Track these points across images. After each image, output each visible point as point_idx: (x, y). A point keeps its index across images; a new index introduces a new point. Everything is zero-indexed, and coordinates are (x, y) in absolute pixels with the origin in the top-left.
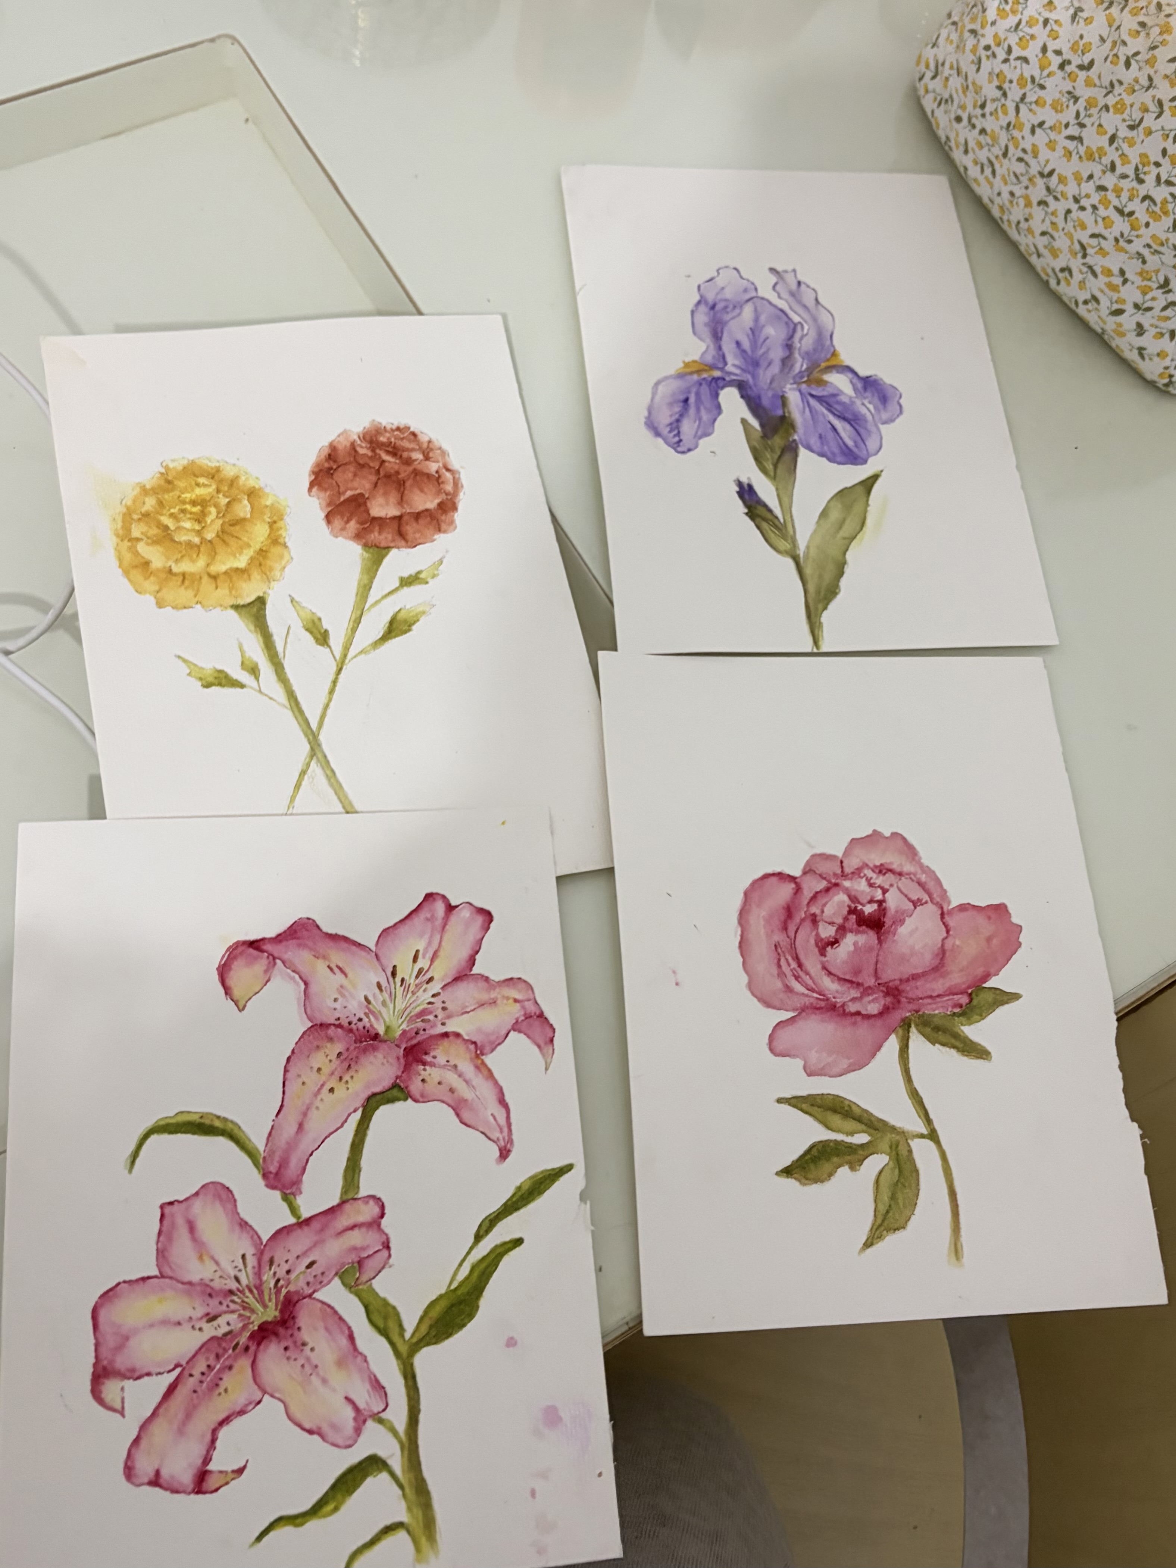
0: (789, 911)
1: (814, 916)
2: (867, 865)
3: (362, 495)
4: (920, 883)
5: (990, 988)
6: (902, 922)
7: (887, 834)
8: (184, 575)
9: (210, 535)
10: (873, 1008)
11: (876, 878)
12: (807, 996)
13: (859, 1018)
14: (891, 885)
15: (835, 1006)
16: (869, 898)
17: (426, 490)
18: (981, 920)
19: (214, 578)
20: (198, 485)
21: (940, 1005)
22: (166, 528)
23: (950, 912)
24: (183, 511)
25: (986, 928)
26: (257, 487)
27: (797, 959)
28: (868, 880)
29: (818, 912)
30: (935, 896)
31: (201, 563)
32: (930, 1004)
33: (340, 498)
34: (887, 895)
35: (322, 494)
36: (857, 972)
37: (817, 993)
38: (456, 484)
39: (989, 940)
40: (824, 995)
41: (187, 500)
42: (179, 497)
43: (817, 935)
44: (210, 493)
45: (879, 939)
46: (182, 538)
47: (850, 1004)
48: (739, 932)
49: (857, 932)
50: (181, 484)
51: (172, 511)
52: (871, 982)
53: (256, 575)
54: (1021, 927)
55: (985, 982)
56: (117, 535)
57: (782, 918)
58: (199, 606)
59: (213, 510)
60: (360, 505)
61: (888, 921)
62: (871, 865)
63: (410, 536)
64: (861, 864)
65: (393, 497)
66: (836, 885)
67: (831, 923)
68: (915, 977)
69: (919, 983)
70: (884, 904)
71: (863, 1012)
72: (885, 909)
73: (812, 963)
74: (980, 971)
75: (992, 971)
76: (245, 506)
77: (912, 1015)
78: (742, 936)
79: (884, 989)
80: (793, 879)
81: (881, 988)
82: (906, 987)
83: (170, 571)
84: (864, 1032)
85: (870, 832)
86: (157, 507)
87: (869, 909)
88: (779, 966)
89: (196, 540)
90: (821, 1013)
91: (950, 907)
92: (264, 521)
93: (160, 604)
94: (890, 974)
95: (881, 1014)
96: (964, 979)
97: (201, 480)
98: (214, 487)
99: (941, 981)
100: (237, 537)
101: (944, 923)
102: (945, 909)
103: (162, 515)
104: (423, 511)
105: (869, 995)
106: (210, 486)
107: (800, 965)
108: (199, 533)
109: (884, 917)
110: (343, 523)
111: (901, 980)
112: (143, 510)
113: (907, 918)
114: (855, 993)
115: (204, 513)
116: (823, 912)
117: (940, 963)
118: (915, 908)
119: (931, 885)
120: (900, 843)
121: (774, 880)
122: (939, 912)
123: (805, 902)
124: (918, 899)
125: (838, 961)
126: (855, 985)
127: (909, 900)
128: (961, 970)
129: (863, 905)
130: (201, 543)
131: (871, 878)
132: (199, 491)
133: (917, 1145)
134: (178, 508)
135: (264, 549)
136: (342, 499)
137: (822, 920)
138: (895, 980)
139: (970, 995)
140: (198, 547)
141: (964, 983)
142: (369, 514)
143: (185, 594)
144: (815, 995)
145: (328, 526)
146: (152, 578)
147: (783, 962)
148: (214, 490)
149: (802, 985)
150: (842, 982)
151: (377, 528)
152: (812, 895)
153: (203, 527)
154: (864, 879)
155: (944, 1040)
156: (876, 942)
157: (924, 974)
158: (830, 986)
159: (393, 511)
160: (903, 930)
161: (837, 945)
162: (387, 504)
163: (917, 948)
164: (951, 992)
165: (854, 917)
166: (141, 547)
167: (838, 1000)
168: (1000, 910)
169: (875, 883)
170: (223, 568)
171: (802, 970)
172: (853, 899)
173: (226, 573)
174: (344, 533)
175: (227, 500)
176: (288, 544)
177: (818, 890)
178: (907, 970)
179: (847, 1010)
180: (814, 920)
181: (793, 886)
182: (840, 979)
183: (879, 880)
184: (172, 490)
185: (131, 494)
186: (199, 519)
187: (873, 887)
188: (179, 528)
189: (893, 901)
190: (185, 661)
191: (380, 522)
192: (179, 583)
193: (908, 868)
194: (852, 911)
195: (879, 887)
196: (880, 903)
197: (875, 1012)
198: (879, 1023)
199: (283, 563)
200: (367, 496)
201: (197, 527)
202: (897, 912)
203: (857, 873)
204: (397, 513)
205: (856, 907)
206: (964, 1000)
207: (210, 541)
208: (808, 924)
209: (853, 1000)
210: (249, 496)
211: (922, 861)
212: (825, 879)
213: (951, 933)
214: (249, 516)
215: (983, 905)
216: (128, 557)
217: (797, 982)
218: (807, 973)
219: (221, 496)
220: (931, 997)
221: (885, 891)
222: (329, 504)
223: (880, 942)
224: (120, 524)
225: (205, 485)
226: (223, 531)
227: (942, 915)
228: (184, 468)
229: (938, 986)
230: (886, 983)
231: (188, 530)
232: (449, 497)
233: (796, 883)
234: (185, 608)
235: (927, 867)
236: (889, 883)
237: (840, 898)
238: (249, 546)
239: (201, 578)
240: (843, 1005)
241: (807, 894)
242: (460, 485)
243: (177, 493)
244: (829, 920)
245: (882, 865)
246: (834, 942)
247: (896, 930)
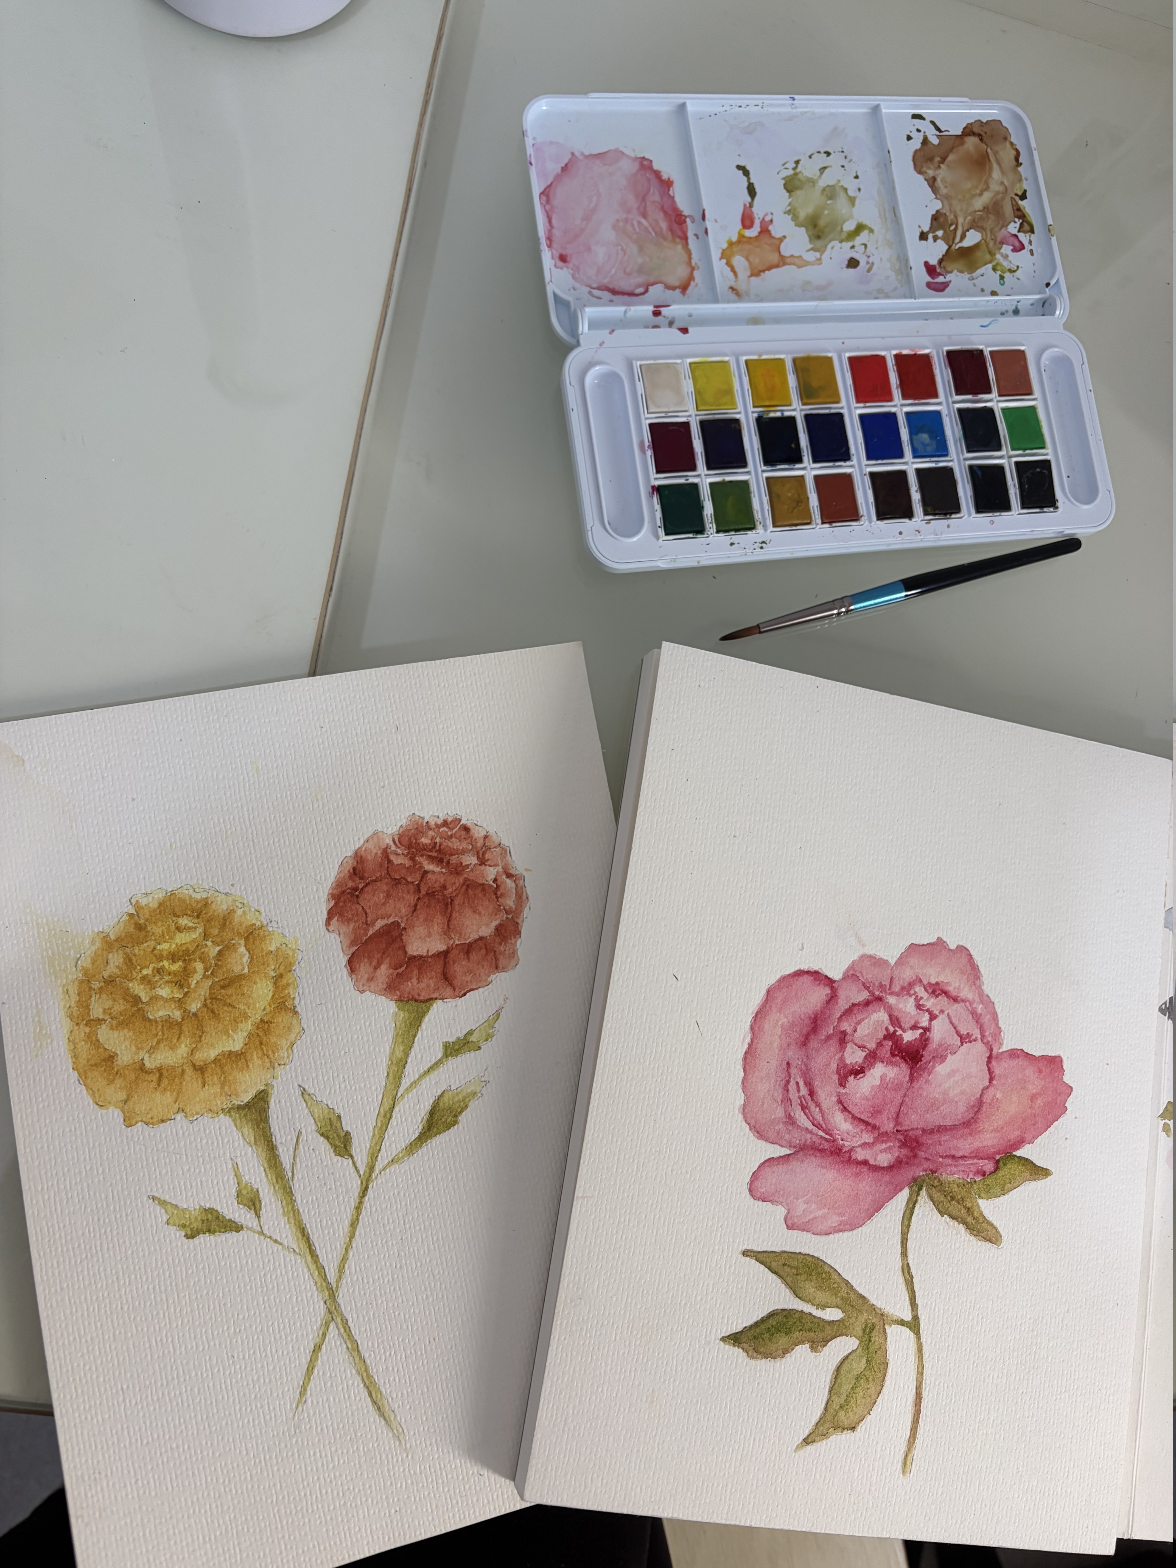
0: (815, 1023)
1: (844, 1033)
2: (921, 981)
3: (396, 924)
4: (974, 1013)
5: (1019, 1157)
6: (943, 1059)
7: (953, 947)
8: (160, 1070)
9: (194, 1006)
10: (884, 1159)
11: (927, 999)
12: (811, 1132)
13: (865, 1169)
14: (942, 1011)
15: (841, 1150)
16: (913, 1022)
17: (480, 908)
18: (1030, 1072)
19: (200, 1069)
20: (179, 929)
21: (961, 1168)
22: (137, 999)
23: (1000, 1056)
24: (159, 971)
25: (1035, 1084)
26: (258, 924)
27: (809, 1084)
28: (917, 999)
29: (849, 1030)
30: (987, 1034)
31: (183, 1050)
32: (950, 1165)
33: (367, 930)
34: (934, 1023)
35: (344, 929)
36: (877, 1112)
37: (824, 1131)
38: (521, 897)
39: (1033, 1098)
40: (831, 1135)
41: (165, 953)
42: (154, 949)
43: (842, 1059)
44: (194, 940)
45: (911, 1075)
46: (159, 1013)
47: (859, 1150)
48: (748, 1040)
49: (889, 1063)
50: (157, 929)
51: (145, 972)
52: (888, 1126)
53: (256, 1060)
54: (1071, 1088)
55: (1017, 1149)
56: (71, 1017)
57: (805, 1031)
58: (179, 1117)
59: (199, 966)
60: (394, 941)
61: (927, 1055)
62: (925, 982)
63: (457, 982)
64: (914, 978)
65: (438, 923)
66: (879, 999)
67: (862, 1047)
68: (941, 1129)
69: (944, 1138)
70: (928, 1033)
71: (872, 1162)
72: (927, 1039)
73: (827, 1094)
74: (1014, 1135)
75: (1028, 1137)
76: (242, 956)
77: (927, 1175)
78: (750, 1046)
79: (902, 1138)
80: (829, 982)
81: (899, 1137)
82: (928, 1140)
83: (142, 1068)
84: (867, 1185)
85: (933, 940)
86: (125, 967)
87: (909, 1036)
88: (786, 1089)
89: (177, 1015)
90: (823, 1157)
91: (1001, 1051)
92: (266, 975)
93: (129, 1122)
94: (913, 1120)
95: (890, 1168)
96: (995, 1142)
97: (184, 921)
98: (200, 930)
99: (970, 1139)
100: (230, 1005)
101: (989, 1069)
102: (994, 1052)
103: (131, 980)
104: (476, 941)
105: (883, 1142)
106: (196, 928)
107: (812, 1093)
108: (180, 1002)
109: (924, 1049)
110: (371, 969)
111: (924, 1131)
112: (106, 974)
113: (949, 1055)
114: (867, 1138)
115: (187, 972)
116: (855, 1031)
117: (973, 1118)
118: (962, 1044)
119: (986, 1019)
120: (964, 960)
121: (807, 979)
122: (988, 1055)
123: (838, 1015)
124: (968, 1034)
125: (858, 1095)
126: (870, 1128)
127: (958, 1033)
128: (996, 1130)
129: (904, 1031)
130: (183, 1019)
131: (922, 998)
132: (182, 938)
133: (893, 1331)
134: (152, 966)
135: (266, 1019)
136: (371, 932)
137: (852, 1041)
138: (917, 1129)
139: (998, 1162)
140: (180, 1025)
141: (993, 1146)
142: (406, 953)
143: (162, 1100)
144: (821, 1133)
145: (351, 976)
146: (119, 1082)
147: (792, 1086)
148: (200, 934)
149: (808, 1118)
150: (856, 1123)
151: (416, 972)
152: (847, 1007)
153: (186, 994)
154: (914, 997)
155: (955, 1213)
156: (907, 1078)
157: (953, 1128)
158: (842, 1124)
159: (437, 945)
160: (941, 1069)
161: (862, 1075)
162: (429, 935)
163: (951, 1094)
164: (977, 1155)
165: (890, 1043)
166: (104, 1034)
167: (846, 1144)
168: (1054, 1063)
169: (923, 1005)
170: (213, 1054)
171: (812, 1100)
172: (895, 1020)
173: (216, 1061)
174: (373, 985)
175: (218, 948)
176: (298, 1009)
177: (857, 1002)
178: (934, 1119)
179: (854, 1157)
180: (843, 1039)
181: (828, 991)
182: (854, 1118)
183: (930, 1003)
184: (146, 939)
185: (89, 949)
186: (181, 981)
187: (920, 1009)
188: (154, 998)
189: (940, 1031)
190: (163, 1203)
191: (419, 962)
192: (154, 1085)
193: (966, 993)
194: (889, 1036)
195: (928, 1010)
196: (927, 1030)
197: (886, 1164)
198: (887, 1178)
199: (292, 1037)
200: (403, 925)
201: (178, 995)
202: (940, 1045)
203: (907, 989)
204: (442, 948)
205: (895, 1031)
206: (989, 1166)
207: (195, 1014)
208: (834, 1044)
209: (865, 1145)
210: (247, 939)
211: (984, 987)
212: (867, 988)
213: (994, 1082)
214: (246, 971)
215: (1037, 1054)
216: (84, 1049)
217: (802, 1114)
218: (818, 1105)
219: (209, 943)
220: (953, 1157)
221: (933, 1018)
222: (353, 943)
223: (912, 1079)
224: (74, 998)
225: (188, 929)
226: (213, 998)
227: (990, 1058)
228: (160, 905)
229: (964, 1145)
230: (906, 1131)
231: (167, 1000)
232: (510, 917)
233: (832, 988)
234: (163, 1121)
235: (988, 996)
236: (939, 1008)
237: (880, 1016)
238: (246, 1016)
239: (183, 1071)
240: (852, 1150)
241: (843, 1004)
242: (524, 897)
243: (152, 943)
244: (860, 1043)
245: (937, 983)
246: (859, 1072)
247: (934, 1067)
